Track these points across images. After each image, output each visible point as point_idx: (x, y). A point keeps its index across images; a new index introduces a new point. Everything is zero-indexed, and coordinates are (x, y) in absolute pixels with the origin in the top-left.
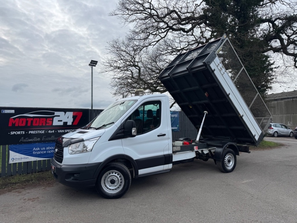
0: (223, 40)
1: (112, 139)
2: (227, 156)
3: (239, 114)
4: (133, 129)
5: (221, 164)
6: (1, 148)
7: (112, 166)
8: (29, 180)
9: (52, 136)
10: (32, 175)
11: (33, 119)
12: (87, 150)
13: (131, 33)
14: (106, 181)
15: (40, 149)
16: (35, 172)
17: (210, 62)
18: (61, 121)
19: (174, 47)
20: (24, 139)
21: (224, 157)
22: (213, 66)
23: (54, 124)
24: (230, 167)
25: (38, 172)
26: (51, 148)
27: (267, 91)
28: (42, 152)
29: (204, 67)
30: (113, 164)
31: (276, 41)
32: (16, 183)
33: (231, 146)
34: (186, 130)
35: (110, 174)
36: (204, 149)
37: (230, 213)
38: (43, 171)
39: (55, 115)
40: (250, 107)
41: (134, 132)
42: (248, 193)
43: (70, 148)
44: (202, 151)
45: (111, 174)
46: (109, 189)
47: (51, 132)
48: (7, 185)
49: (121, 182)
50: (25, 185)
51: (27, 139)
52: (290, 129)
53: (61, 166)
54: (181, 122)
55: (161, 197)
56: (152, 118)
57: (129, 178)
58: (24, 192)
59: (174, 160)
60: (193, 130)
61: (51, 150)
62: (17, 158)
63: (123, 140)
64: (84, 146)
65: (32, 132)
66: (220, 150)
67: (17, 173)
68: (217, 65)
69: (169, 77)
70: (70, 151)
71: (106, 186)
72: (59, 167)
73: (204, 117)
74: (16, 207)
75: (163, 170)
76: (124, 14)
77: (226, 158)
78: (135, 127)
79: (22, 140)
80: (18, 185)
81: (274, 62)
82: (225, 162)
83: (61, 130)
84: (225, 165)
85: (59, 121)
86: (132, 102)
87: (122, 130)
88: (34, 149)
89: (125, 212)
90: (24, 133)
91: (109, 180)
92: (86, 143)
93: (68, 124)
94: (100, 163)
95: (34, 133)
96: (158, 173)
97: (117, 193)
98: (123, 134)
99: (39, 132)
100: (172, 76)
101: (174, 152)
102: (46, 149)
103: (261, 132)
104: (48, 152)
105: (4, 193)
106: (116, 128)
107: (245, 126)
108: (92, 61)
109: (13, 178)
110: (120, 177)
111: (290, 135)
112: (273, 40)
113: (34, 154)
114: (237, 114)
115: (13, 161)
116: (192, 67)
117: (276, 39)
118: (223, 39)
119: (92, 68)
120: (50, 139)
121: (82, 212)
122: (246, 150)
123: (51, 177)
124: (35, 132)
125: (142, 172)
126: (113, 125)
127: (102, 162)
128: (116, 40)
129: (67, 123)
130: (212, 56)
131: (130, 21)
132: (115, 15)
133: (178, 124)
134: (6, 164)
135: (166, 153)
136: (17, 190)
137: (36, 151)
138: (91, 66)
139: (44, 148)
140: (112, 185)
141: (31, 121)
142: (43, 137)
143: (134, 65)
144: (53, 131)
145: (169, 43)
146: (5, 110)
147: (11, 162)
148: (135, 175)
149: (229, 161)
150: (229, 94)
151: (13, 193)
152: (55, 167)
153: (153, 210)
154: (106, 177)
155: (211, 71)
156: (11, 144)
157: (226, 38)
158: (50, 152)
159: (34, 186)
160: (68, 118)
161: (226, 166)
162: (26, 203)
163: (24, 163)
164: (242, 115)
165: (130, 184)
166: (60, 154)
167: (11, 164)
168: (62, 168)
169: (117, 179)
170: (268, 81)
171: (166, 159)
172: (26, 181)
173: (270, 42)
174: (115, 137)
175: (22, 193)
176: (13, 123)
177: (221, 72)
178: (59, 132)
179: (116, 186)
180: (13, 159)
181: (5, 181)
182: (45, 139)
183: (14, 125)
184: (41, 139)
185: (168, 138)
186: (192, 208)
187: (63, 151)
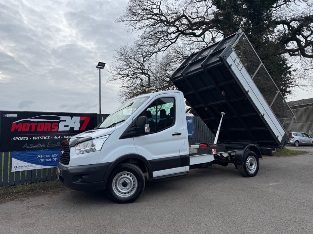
0: (238, 35)
1: (122, 137)
2: (249, 159)
3: (260, 113)
4: (146, 126)
5: (243, 167)
6: (3, 154)
7: (124, 166)
8: (33, 189)
9: (58, 143)
10: (36, 184)
11: (37, 124)
12: (95, 150)
13: (140, 39)
14: (117, 183)
15: (45, 156)
16: (40, 182)
17: (226, 57)
18: (68, 126)
19: (184, 55)
20: (28, 145)
21: (246, 160)
22: (229, 61)
23: (59, 130)
24: (252, 171)
25: (43, 181)
26: (56, 155)
27: (286, 95)
28: (47, 160)
29: (220, 62)
30: (125, 164)
31: (293, 43)
32: (18, 192)
33: (252, 148)
34: (202, 136)
35: (121, 175)
36: (223, 152)
37: (258, 214)
38: (48, 181)
39: (61, 119)
40: (271, 105)
41: (147, 129)
42: (276, 195)
43: (78, 148)
44: (221, 154)
45: (123, 176)
46: (121, 192)
47: (57, 138)
48: (9, 194)
49: (134, 185)
50: (28, 194)
51: (31, 145)
52: (311, 137)
53: (68, 168)
54: (196, 128)
55: (179, 201)
56: (166, 119)
57: (143, 179)
58: (27, 200)
59: (191, 164)
60: (209, 137)
61: (56, 157)
62: (20, 166)
63: (135, 139)
64: (93, 145)
65: (36, 138)
66: (240, 152)
67: (20, 182)
68: (234, 60)
69: (182, 77)
70: (78, 152)
71: (117, 189)
72: (66, 169)
73: (221, 118)
74: (18, 214)
75: (180, 173)
76: (132, 20)
77: (248, 161)
78: (147, 124)
79: (26, 147)
80: (21, 194)
81: (292, 65)
82: (247, 165)
83: (67, 136)
84: (247, 168)
85: (65, 126)
86: (144, 99)
87: (134, 128)
88: (39, 156)
89: (140, 215)
90: (28, 139)
91: (121, 182)
92: (94, 142)
93: (75, 130)
94: (111, 163)
95: (38, 139)
96: (174, 176)
97: (130, 197)
98: (135, 132)
99: (44, 138)
100: (185, 75)
101: (191, 155)
102: (51, 156)
103: (284, 133)
104: (54, 159)
105: (5, 202)
106: (127, 126)
107: (267, 126)
108: (99, 63)
109: (16, 187)
110: (133, 179)
111: (312, 144)
112: (290, 42)
113: (39, 162)
114: (257, 113)
115: (16, 169)
116: (207, 64)
117: (293, 40)
118: (239, 33)
119: (100, 70)
120: (55, 145)
121: (92, 216)
122: (269, 154)
123: (57, 186)
124: (40, 138)
125: (156, 174)
126: (124, 123)
127: (113, 162)
128: (124, 47)
129: (73, 128)
130: (229, 50)
131: (138, 28)
132: (123, 21)
133: (192, 131)
134: (9, 172)
135: (182, 153)
136: (19, 199)
137: (40, 158)
138: (98, 69)
139: (49, 156)
140: (124, 188)
141: (36, 126)
142: (49, 143)
143: (144, 73)
144: (59, 137)
145: (179, 51)
146: (8, 114)
147: (13, 170)
148: (149, 177)
149: (251, 164)
150: (248, 91)
151: (15, 202)
152: (61, 170)
153: (171, 212)
154: (117, 179)
155: (228, 67)
156: (13, 151)
157: (242, 32)
158: (56, 159)
159: (39, 194)
160: (75, 123)
161: (248, 170)
162: (29, 210)
163: (28, 171)
164: (262, 114)
165: (144, 186)
166: (66, 155)
167: (14, 172)
168: (69, 169)
169: (129, 181)
170: (286, 85)
171: (183, 161)
172: (29, 190)
173: (287, 44)
174: (126, 135)
175: (25, 201)
176: (15, 128)
177: (238, 67)
178: (65, 138)
179: (128, 189)
180: (15, 167)
181: (7, 190)
182: (51, 146)
183: (16, 130)
184: (46, 145)
185: (184, 138)
186: (215, 210)
187: (69, 151)
